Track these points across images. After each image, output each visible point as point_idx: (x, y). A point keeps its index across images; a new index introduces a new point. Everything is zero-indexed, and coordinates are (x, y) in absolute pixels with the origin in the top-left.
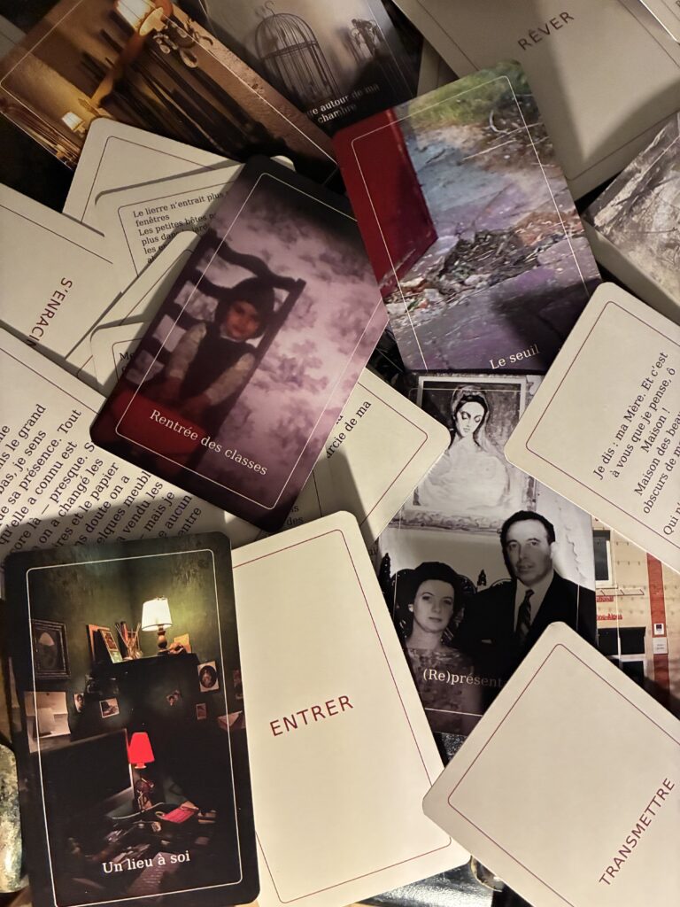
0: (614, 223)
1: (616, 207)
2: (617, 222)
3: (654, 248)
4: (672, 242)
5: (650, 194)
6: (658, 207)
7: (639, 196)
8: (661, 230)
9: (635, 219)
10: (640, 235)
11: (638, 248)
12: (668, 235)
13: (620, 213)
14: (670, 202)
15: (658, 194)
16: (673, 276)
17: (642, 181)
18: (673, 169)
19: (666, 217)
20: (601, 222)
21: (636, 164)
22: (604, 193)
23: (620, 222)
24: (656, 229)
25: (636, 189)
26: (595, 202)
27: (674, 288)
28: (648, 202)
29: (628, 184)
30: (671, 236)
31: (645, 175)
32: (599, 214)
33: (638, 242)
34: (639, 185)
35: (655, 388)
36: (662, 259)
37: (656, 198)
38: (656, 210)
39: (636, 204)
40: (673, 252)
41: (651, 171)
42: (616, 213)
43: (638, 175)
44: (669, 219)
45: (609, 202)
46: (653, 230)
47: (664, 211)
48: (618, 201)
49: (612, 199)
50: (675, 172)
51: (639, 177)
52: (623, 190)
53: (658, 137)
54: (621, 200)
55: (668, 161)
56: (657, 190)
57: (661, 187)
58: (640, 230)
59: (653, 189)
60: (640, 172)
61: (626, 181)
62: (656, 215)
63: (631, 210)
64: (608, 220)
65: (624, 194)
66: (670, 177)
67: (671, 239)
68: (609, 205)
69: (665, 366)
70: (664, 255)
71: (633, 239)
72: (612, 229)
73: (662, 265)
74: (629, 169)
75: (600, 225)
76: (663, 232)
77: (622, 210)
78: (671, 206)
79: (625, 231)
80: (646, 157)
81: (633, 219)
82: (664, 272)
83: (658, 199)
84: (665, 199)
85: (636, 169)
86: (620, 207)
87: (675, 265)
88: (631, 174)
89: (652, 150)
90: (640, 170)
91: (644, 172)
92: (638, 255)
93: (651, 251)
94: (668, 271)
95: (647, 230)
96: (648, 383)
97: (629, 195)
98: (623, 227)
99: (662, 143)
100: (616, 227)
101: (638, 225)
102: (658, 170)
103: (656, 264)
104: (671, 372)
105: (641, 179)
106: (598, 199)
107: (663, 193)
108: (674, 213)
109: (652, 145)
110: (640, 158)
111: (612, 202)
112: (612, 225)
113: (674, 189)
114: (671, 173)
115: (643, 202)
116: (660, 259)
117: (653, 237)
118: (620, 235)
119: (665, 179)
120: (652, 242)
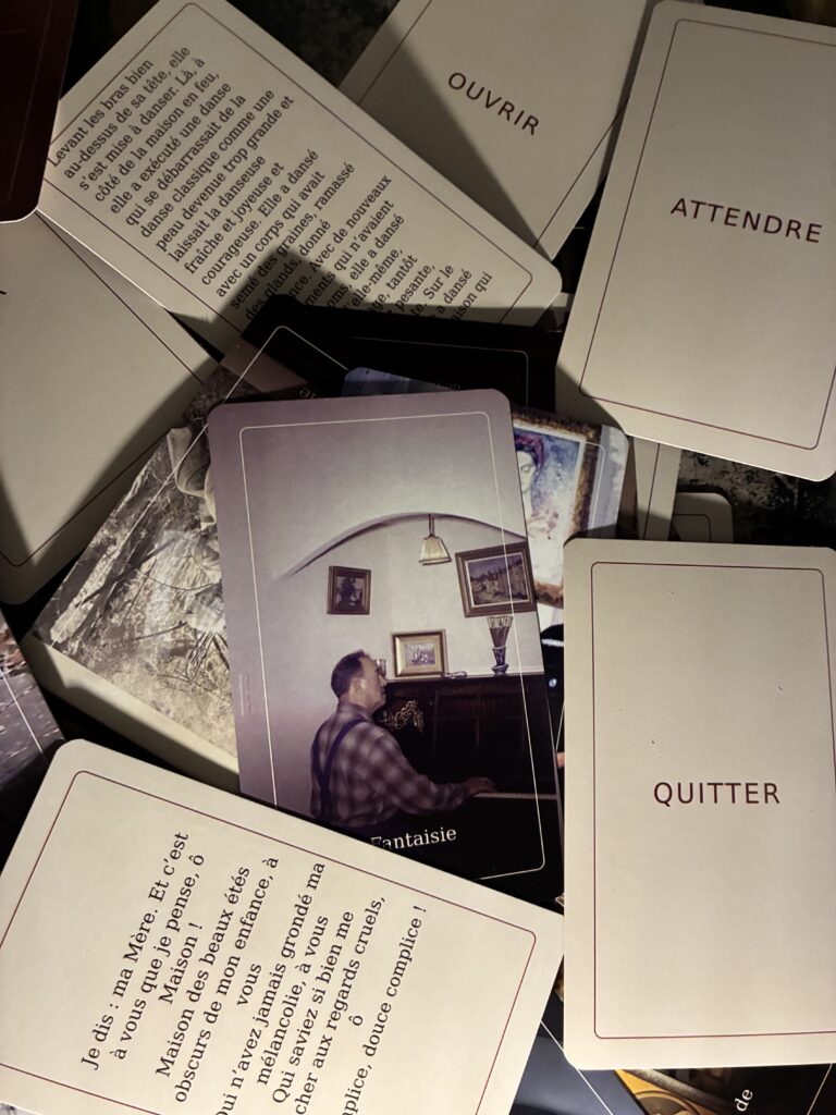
0: (82, 633)
1: (83, 607)
2: (88, 632)
3: (152, 660)
4: (181, 645)
5: (134, 576)
6: (150, 594)
7: (119, 581)
8: (160, 630)
9: (116, 620)
10: (127, 644)
11: (126, 667)
12: (173, 636)
13: (91, 614)
14: (169, 582)
15: (148, 573)
16: (189, 700)
17: (119, 557)
18: (168, 528)
19: (165, 607)
20: (62, 636)
21: (106, 532)
22: (61, 588)
23: (93, 630)
24: (152, 629)
25: (111, 572)
26: (48, 606)
27: (192, 718)
28: (133, 589)
29: (98, 567)
30: (178, 636)
31: (124, 545)
32: (57, 622)
33: (126, 656)
34: (116, 565)
35: (172, 894)
36: (167, 675)
37: (145, 580)
38: (149, 600)
39: (115, 595)
40: (183, 661)
41: (133, 538)
42: (85, 617)
43: (112, 549)
44: (171, 609)
45: (71, 601)
46: (147, 632)
47: (161, 599)
48: (85, 597)
49: (75, 596)
50: (172, 532)
51: (115, 551)
52: (91, 578)
53: (138, 480)
54: (89, 594)
55: (159, 517)
56: (145, 567)
57: (152, 560)
58: (127, 635)
59: (139, 567)
60: (114, 542)
61: (93, 563)
62: (149, 607)
63: (108, 608)
64: (73, 631)
65: (93, 584)
66: (164, 542)
67: (178, 641)
68: (71, 606)
69: (185, 853)
70: (170, 668)
71: (116, 653)
72: (80, 643)
73: (168, 685)
74: (96, 541)
75: (60, 641)
76: (162, 633)
77: (94, 611)
78: (172, 587)
79: (102, 642)
80: (121, 518)
81: (113, 621)
82: (173, 696)
83: (149, 581)
84: (161, 579)
85: (108, 539)
86: (90, 606)
87: (189, 681)
88: (101, 549)
89: (131, 503)
90: (114, 539)
91: (121, 543)
92: (128, 676)
93: (148, 666)
94: (179, 694)
95: (137, 635)
96: (160, 888)
97: (102, 584)
98: (98, 637)
99: (146, 489)
100: (85, 639)
101: (122, 629)
102: (143, 534)
103: (157, 685)
104: (198, 860)
105: (118, 553)
106: (53, 599)
107: (156, 569)
109: (129, 496)
110: (113, 521)
111: (76, 601)
112: (79, 637)
113: (174, 559)
114: (166, 535)
115: (126, 591)
116: (164, 677)
117: (149, 643)
118: (95, 650)
119: (156, 546)
120: (149, 652)
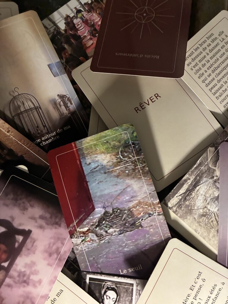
0: (177, 205)
1: (178, 197)
2: (179, 205)
3: (196, 217)
4: (205, 213)
5: (194, 190)
6: (198, 197)
7: (189, 191)
8: (199, 208)
9: (187, 203)
10: (190, 211)
11: (188, 217)
12: (203, 210)
13: (181, 200)
14: (204, 194)
15: (198, 190)
16: (205, 230)
17: (191, 184)
18: (205, 177)
19: (202, 201)
20: (171, 205)
21: (188, 176)
22: (173, 190)
23: (181, 205)
24: (197, 207)
25: (188, 188)
26: (168, 195)
27: (205, 236)
28: (193, 194)
29: (184, 186)
30: (204, 210)
31: (192, 181)
32: (171, 201)
33: (189, 214)
34: (189, 186)
35: (196, 289)
36: (200, 222)
37: (197, 192)
38: (197, 198)
39: (188, 195)
40: (205, 218)
41: (195, 179)
42: (179, 200)
43: (189, 181)
44: (203, 202)
45: (175, 195)
46: (196, 208)
47: (201, 198)
48: (179, 194)
49: (177, 194)
50: (206, 179)
51: (189, 182)
52: (182, 189)
53: (198, 162)
54: (181, 194)
55: (203, 174)
56: (197, 188)
57: (200, 186)
58: (190, 208)
59: (196, 188)
60: (190, 180)
61: (183, 184)
62: (197, 200)
63: (185, 199)
64: (175, 204)
65: (182, 191)
66: (204, 181)
67: (204, 212)
68: (175, 196)
69: (201, 278)
70: (201, 220)
71: (186, 213)
72: (176, 208)
73: (200, 225)
74: (184, 178)
75: (171, 207)
76: (200, 209)
77: (181, 199)
78: (204, 196)
79: (183, 209)
80: (192, 172)
81: (186, 203)
82: (201, 228)
83: (198, 193)
84: (201, 192)
85: (188, 178)
86: (180, 197)
87: (206, 225)
88: (186, 181)
89: (196, 168)
90: (189, 178)
91: (192, 180)
92: (189, 221)
93: (195, 218)
94: (203, 228)
95: (193, 208)
96: (193, 287)
97: (185, 191)
98: (182, 207)
99: (200, 164)
100: (178, 207)
101: (189, 206)
102: (198, 178)
103: (197, 225)
104: (204, 280)
105: (190, 183)
106: (170, 194)
107: (200, 189)
108: (206, 199)
109: (195, 166)
110: (190, 173)
111: (177, 195)
112: (176, 206)
113: (206, 187)
114: (204, 179)
115: (191, 194)
116: (199, 222)
117: (196, 211)
118: (180, 211)
119: (201, 182)
120: (195, 214)
